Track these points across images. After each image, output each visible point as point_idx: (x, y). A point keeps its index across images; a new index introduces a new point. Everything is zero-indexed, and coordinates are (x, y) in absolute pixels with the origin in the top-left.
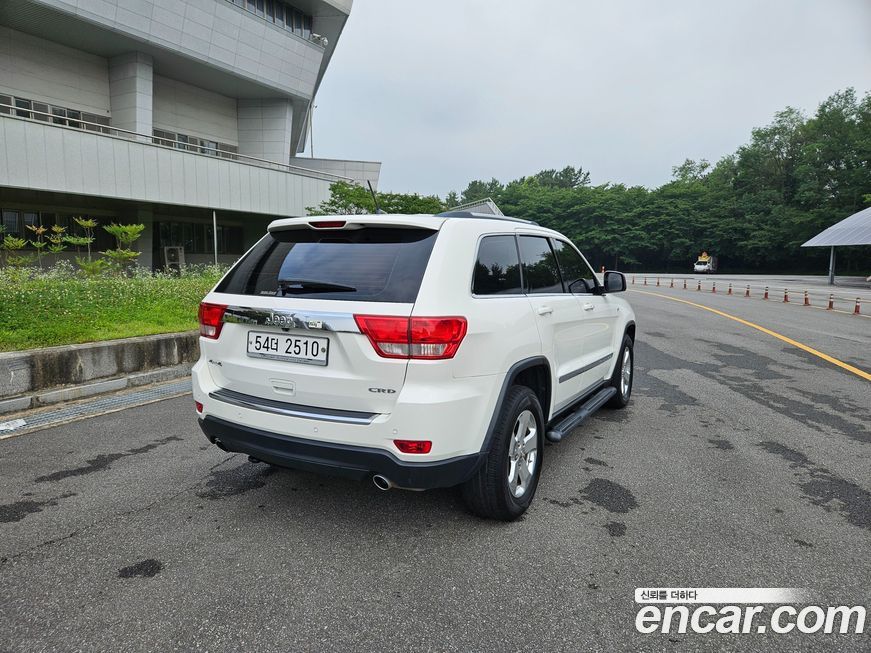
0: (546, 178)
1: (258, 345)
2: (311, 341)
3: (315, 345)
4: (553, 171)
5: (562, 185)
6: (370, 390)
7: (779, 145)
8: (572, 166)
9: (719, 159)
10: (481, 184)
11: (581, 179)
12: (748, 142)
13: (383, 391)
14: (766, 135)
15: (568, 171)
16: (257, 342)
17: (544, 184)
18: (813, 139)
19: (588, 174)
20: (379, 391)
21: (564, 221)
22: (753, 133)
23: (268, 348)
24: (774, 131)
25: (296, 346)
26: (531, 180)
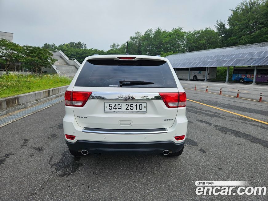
0: (72, 44)
1: (111, 108)
2: (138, 104)
3: (141, 106)
4: (74, 43)
5: (78, 47)
6: (164, 120)
7: (136, 41)
8: (80, 42)
9: (122, 44)
10: (49, 45)
11: (84, 46)
12: (129, 40)
13: (169, 120)
14: (134, 38)
15: (79, 43)
16: (110, 106)
17: (72, 47)
18: (144, 40)
19: (86, 45)
20: (167, 120)
21: (80, 59)
22: (130, 37)
23: (116, 108)
24: (135, 38)
25: (131, 107)
26: (67, 45)
